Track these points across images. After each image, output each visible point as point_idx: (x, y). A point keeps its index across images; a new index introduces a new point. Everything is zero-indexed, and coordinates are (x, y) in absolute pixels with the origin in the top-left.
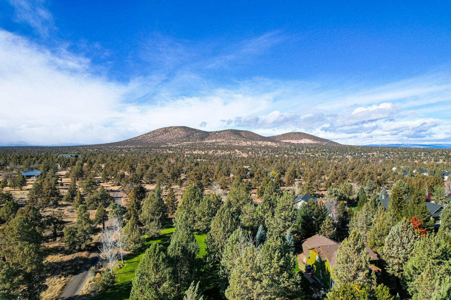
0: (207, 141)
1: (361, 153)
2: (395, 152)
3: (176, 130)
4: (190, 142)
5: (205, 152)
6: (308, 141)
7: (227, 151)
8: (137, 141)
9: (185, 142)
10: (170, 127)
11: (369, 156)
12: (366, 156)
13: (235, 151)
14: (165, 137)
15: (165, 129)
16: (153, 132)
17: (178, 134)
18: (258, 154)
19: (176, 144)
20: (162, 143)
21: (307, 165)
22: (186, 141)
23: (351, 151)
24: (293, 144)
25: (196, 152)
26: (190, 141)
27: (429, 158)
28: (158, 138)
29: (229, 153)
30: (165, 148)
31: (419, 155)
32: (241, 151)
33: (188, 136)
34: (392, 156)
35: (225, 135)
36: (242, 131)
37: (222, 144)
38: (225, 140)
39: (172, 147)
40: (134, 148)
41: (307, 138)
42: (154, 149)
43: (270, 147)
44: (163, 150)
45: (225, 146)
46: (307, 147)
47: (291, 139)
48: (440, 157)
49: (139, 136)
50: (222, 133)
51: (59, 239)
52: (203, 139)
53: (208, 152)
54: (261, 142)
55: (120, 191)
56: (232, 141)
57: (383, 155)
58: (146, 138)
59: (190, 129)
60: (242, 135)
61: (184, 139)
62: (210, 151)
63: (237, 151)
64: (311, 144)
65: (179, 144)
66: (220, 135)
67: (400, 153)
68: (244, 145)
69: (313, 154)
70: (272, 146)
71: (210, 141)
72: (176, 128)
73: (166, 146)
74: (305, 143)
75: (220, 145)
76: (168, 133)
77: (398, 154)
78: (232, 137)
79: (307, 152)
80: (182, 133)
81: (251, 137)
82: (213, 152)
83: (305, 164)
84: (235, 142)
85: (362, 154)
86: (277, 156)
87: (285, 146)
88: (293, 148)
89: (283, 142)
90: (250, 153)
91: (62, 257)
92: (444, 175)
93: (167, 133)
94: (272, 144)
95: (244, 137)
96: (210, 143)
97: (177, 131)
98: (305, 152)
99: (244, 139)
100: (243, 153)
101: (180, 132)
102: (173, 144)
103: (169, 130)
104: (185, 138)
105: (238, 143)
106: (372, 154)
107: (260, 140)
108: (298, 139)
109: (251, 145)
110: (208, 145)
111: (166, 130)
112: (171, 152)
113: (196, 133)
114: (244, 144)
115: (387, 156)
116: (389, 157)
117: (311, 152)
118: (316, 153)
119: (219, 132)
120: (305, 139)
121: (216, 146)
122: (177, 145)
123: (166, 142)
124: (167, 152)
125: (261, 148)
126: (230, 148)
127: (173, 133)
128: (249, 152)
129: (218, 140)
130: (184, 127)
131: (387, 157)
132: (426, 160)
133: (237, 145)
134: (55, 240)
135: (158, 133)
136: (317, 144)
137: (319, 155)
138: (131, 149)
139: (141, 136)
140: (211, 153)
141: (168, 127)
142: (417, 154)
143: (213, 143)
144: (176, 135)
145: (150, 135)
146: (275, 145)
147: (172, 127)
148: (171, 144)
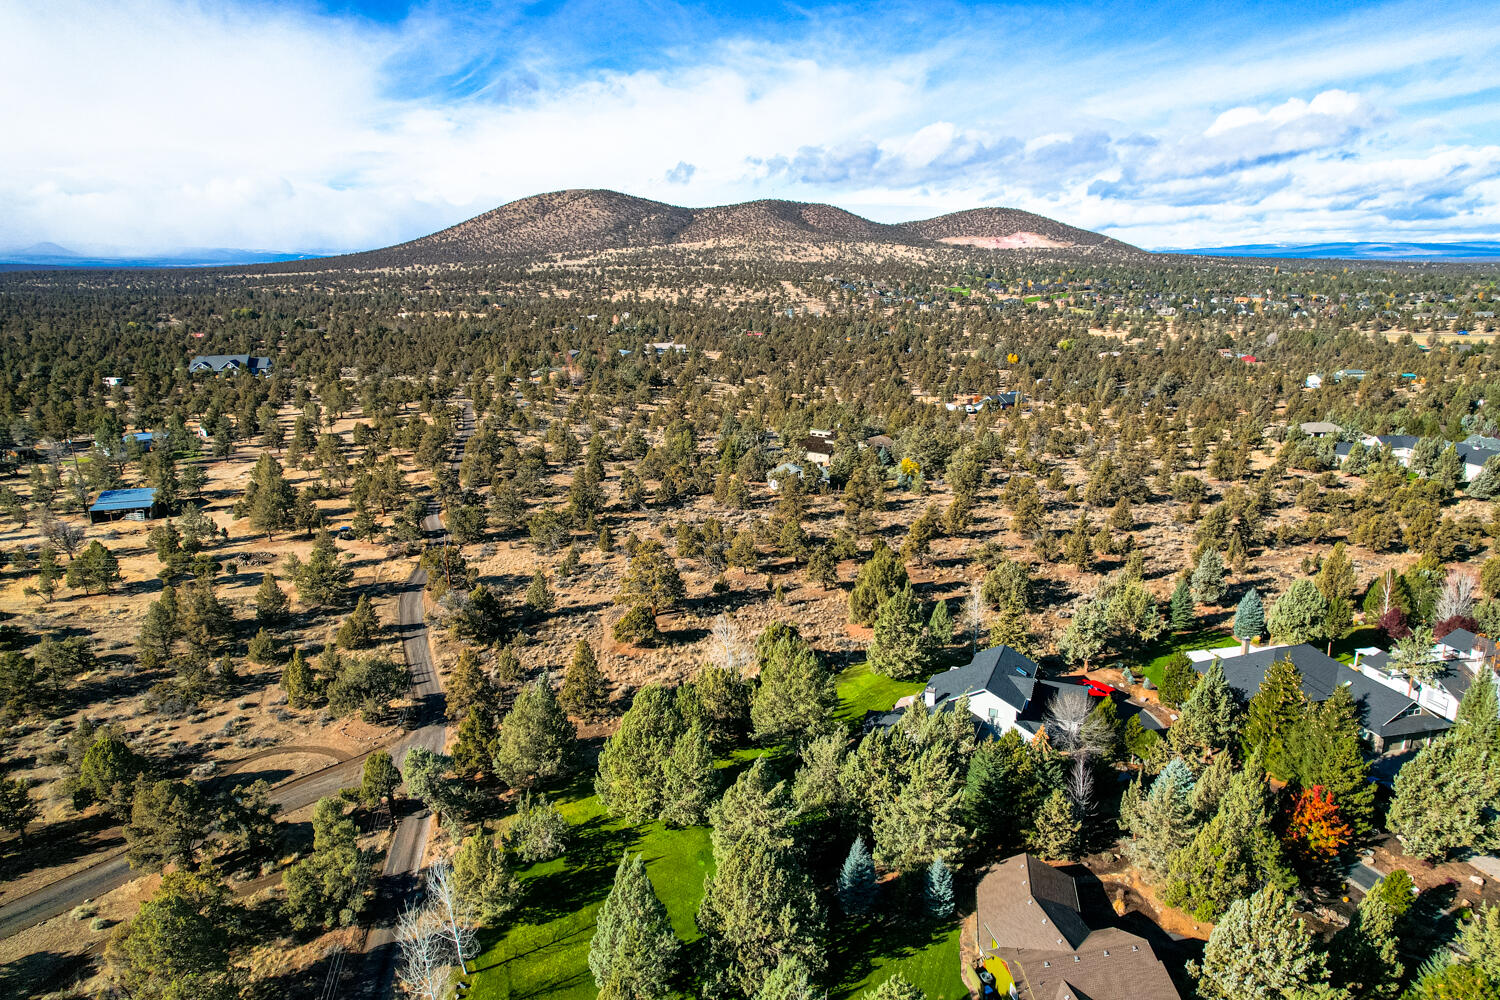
0: (686, 246)
1: (1211, 295)
2: (1327, 293)
3: (578, 205)
4: (630, 251)
5: (681, 293)
6: (1033, 241)
7: (757, 290)
8: (446, 244)
9: (611, 251)
10: (558, 194)
11: (1237, 310)
12: (1224, 311)
13: (783, 290)
14: (540, 229)
15: (540, 199)
16: (500, 211)
17: (584, 217)
18: (860, 299)
19: (581, 256)
20: (531, 255)
21: (1022, 363)
22: (614, 245)
23: (1178, 290)
24: (982, 252)
25: (648, 295)
26: (626, 245)
27: (1442, 319)
28: (516, 235)
29: (761, 295)
30: (545, 277)
31: (1408, 307)
32: (803, 288)
33: (620, 227)
34: (1315, 311)
35: (749, 220)
36: (807, 205)
37: (737, 258)
38: (750, 241)
39: (567, 274)
40: (436, 278)
41: (1032, 231)
42: (508, 281)
43: (904, 268)
44: (539, 286)
45: (749, 263)
46: (1030, 270)
47: (976, 234)
48: (1478, 314)
49: (452, 229)
50: (736, 214)
51: (270, 868)
52: (670, 235)
53: (690, 291)
54: (873, 246)
55: (416, 588)
56: (772, 243)
57: (1286, 306)
58: (477, 235)
59: (627, 201)
60: (805, 222)
61: (609, 238)
62: (698, 290)
63: (787, 285)
64: (1043, 254)
65: (592, 257)
66: (729, 221)
67: (1343, 296)
68: (814, 260)
69: (1047, 300)
70: (909, 260)
71: (697, 246)
72: (577, 195)
73: (546, 265)
74: (1024, 246)
75: (731, 262)
76: (552, 217)
77: (1337, 301)
78: (771, 229)
79: (1026, 290)
80: (601, 216)
81: (836, 226)
82: (709, 291)
83: (1015, 358)
84: (782, 249)
85: (1214, 301)
86: (924, 308)
87: (952, 263)
88: (980, 269)
89: (947, 246)
90: (834, 296)
91: (289, 954)
92: (1462, 460)
93: (547, 217)
94: (909, 254)
95: (812, 229)
96: (698, 253)
97: (581, 208)
98: (1019, 290)
99: (816, 236)
100: (810, 296)
101: (594, 212)
102: (570, 258)
103: (556, 202)
104: (609, 232)
105: (794, 252)
106: (1246, 301)
107: (870, 239)
108: (999, 233)
109: (839, 258)
110: (691, 262)
111: (543, 205)
112: (567, 294)
113: (648, 216)
114: (813, 254)
115: (1297, 308)
116: (1305, 313)
117: (1040, 289)
118: (1059, 297)
119: (729, 210)
120: (1024, 235)
121: (716, 267)
122: (585, 261)
123: (547, 248)
124: (551, 292)
125: (869, 270)
126: (764, 274)
127: (568, 216)
128: (829, 291)
129: (724, 242)
130: (608, 195)
131: (1295, 315)
132: (1428, 326)
133: (788, 258)
134: (256, 872)
135: (517, 217)
136: (1061, 254)
137: (1068, 304)
138: (429, 283)
139: (459, 225)
140: (702, 296)
141: (550, 195)
142: (1401, 303)
143: (709, 251)
144: (580, 222)
145: (488, 222)
146: (920, 259)
147: (564, 192)
148: (562, 259)
